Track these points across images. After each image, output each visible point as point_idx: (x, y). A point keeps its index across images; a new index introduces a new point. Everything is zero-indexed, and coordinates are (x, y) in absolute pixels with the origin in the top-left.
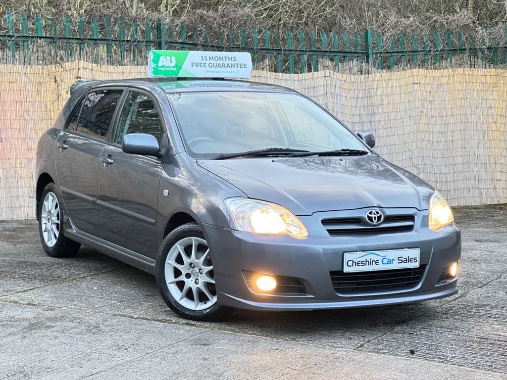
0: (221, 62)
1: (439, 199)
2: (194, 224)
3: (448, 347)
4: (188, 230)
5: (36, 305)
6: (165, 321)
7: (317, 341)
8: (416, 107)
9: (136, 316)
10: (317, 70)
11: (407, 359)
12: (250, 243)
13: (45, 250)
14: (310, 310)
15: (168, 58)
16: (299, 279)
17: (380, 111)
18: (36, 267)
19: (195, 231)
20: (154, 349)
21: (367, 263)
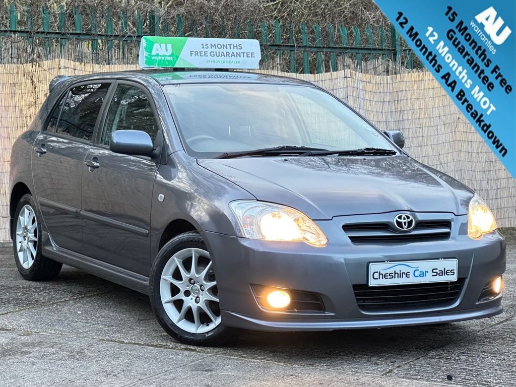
0: (225, 50)
1: (479, 203)
2: (194, 233)
3: (492, 373)
4: (188, 239)
5: (10, 330)
6: (161, 346)
7: (339, 366)
8: (452, 113)
9: (127, 341)
10: (336, 69)
11: (444, 384)
12: (260, 252)
13: (21, 274)
14: (331, 330)
15: (163, 45)
16: (316, 293)
17: (410, 117)
18: (10, 290)
19: (196, 241)
20: (148, 376)
21: (396, 275)
